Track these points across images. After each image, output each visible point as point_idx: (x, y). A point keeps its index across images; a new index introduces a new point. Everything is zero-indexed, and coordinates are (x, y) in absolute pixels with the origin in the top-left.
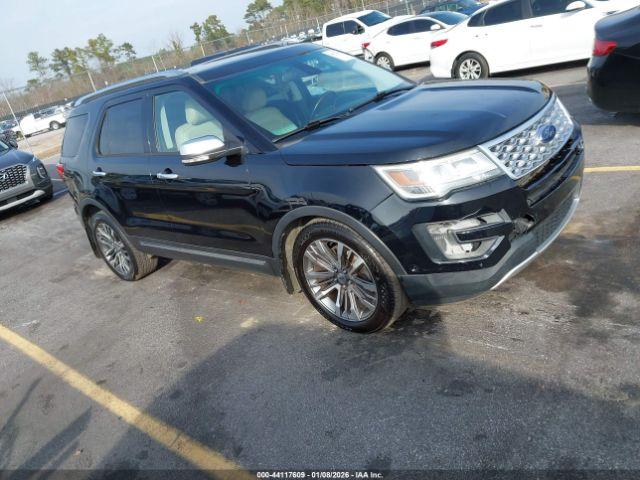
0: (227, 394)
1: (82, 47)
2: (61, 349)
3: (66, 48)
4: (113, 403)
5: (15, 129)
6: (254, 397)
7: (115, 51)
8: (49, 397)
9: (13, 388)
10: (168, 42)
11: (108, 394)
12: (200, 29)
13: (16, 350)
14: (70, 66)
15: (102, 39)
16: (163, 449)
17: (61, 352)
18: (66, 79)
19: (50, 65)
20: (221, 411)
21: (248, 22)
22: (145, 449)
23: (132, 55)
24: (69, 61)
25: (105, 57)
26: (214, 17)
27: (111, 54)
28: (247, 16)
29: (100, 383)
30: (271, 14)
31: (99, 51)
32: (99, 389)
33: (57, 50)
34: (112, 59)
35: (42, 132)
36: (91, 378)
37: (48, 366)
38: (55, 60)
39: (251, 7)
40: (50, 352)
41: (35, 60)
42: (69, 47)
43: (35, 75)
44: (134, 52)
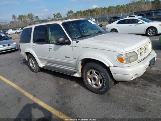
0: (72, 103)
1: (26, 15)
2: (22, 86)
3: (22, 15)
4: (39, 102)
5: (7, 32)
6: (80, 105)
7: (34, 17)
8: (20, 98)
9: (9, 95)
10: (47, 17)
11: (37, 99)
12: (55, 15)
13: (9, 85)
14: (22, 19)
15: (31, 14)
16: (55, 116)
17: (22, 87)
18: (21, 22)
19: (17, 18)
20: (71, 108)
21: (67, 15)
22: (50, 115)
23: (38, 19)
24: (22, 18)
25: (31, 19)
26: (59, 13)
27: (33, 18)
28: (67, 14)
29: (34, 96)
30: (73, 14)
31: (30, 17)
32: (34, 98)
33: (20, 15)
34: (33, 19)
35: (13, 34)
36: (32, 95)
37: (19, 90)
38: (19, 17)
39: (69, 12)
40: (19, 86)
41: (14, 17)
42: (23, 15)
43: (13, 20)
44: (38, 18)
